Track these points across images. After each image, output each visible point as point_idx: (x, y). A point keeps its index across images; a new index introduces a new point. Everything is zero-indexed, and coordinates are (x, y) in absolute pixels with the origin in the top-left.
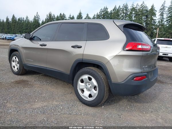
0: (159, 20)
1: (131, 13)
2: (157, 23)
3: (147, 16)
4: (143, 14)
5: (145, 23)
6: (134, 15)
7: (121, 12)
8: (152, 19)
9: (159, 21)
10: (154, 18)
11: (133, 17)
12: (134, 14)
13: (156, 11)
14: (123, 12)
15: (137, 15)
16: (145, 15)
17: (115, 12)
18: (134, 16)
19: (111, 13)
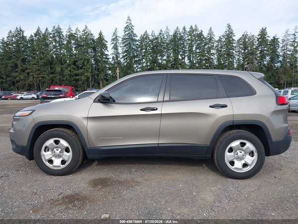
0: (113, 55)
1: (69, 42)
2: (110, 60)
3: (94, 49)
4: (87, 45)
5: (94, 60)
6: (74, 46)
7: (50, 39)
8: (103, 54)
9: (113, 58)
10: (106, 53)
11: (73, 49)
12: (73, 44)
13: (107, 42)
14: (55, 40)
15: (78, 46)
16: (91, 47)
17: (39, 40)
18: (75, 48)
19: (32, 40)
